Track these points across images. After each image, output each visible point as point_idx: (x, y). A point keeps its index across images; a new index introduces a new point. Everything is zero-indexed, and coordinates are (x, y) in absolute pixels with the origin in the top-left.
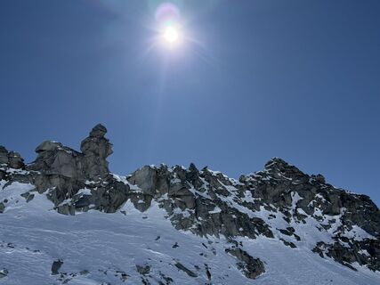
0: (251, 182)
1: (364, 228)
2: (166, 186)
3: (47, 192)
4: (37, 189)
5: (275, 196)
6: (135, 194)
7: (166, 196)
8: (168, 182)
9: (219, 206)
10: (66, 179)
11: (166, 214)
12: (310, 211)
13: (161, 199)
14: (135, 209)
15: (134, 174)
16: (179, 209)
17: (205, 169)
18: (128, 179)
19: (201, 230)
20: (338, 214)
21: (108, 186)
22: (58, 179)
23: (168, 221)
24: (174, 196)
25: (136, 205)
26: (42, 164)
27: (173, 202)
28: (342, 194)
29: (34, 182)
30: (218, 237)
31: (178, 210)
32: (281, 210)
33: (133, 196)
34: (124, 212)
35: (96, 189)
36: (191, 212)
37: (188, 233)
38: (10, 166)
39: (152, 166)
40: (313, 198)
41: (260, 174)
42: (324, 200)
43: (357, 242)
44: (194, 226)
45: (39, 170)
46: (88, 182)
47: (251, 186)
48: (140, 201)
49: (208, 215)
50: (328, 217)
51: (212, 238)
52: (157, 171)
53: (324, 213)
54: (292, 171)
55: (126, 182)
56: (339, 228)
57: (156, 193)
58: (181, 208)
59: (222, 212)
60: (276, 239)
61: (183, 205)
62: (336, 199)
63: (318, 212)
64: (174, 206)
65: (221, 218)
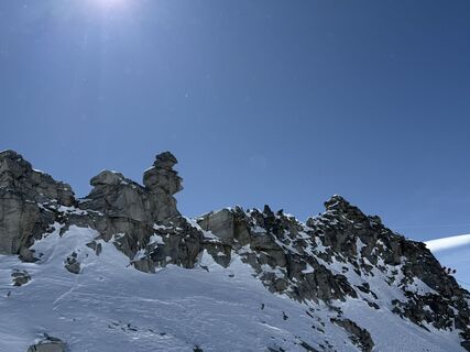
0: (319, 226)
1: (424, 280)
2: (247, 235)
3: (113, 239)
4: (102, 236)
5: (342, 244)
6: (213, 244)
7: (247, 248)
8: (249, 230)
9: (311, 264)
10: (136, 223)
11: (253, 271)
12: (374, 259)
13: (242, 251)
14: (215, 263)
15: (207, 217)
16: (267, 266)
17: (280, 212)
18: (199, 222)
19: (298, 294)
20: (399, 264)
21: (183, 234)
22: (127, 224)
23: (258, 281)
24: (258, 249)
25: (216, 258)
26: (103, 202)
27: (259, 256)
28: (402, 241)
29: (95, 226)
30: (317, 303)
31: (266, 268)
32: (350, 261)
33: (210, 246)
34: (205, 268)
35: (168, 236)
36: (283, 272)
37: (284, 296)
38: (60, 203)
39: (229, 209)
40: (375, 245)
41: (325, 216)
42: (385, 247)
43: (420, 297)
44: (289, 289)
45: (99, 209)
46: (156, 227)
47: (320, 232)
48: (220, 254)
49: (303, 275)
50: (390, 268)
51: (311, 303)
52: (235, 216)
53: (386, 263)
54: (354, 212)
55: (199, 228)
56: (403, 281)
57: (234, 243)
58: (271, 265)
59: (316, 271)
60: (360, 299)
61: (272, 262)
62: (396, 246)
63: (381, 262)
64: (261, 261)
65: (315, 279)
